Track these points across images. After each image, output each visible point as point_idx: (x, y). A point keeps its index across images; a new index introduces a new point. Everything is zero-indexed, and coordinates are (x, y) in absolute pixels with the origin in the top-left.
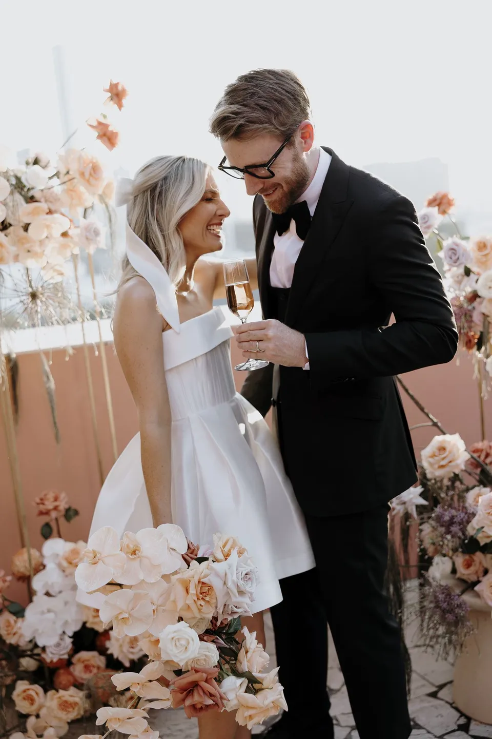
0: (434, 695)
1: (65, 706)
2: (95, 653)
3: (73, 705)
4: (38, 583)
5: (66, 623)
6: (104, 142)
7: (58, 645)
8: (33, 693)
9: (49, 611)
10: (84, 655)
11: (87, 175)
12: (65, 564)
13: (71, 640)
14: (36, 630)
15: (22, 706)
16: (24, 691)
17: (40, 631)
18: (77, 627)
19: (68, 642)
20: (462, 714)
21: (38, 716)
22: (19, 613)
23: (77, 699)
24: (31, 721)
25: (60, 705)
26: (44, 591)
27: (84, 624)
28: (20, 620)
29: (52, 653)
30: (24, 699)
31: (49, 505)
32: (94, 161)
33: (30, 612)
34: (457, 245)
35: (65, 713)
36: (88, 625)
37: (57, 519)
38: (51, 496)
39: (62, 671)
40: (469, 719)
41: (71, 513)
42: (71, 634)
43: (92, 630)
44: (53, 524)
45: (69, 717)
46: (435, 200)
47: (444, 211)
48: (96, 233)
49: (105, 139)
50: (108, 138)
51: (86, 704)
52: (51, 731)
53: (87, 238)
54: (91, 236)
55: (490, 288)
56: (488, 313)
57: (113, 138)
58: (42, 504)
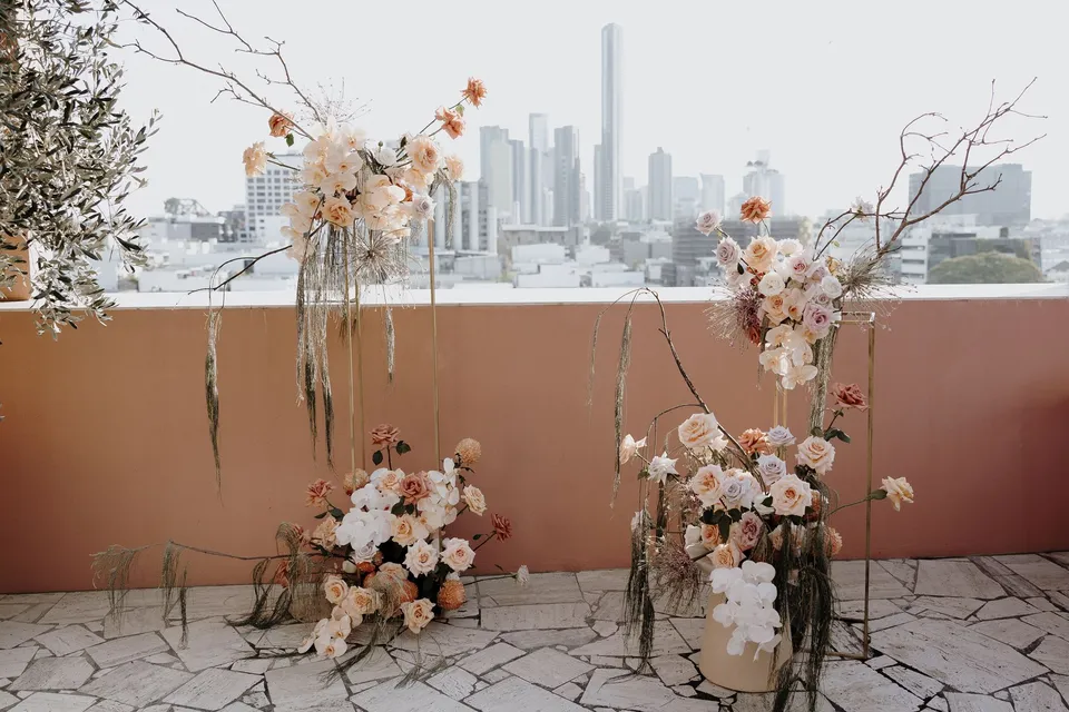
0: (686, 656)
1: (360, 600)
2: (399, 566)
3: (368, 601)
4: (357, 497)
5: (374, 534)
6: (448, 131)
7: (365, 551)
8: (340, 587)
10: (390, 565)
11: (421, 158)
12: (382, 486)
13: (377, 549)
14: (351, 537)
15: (331, 597)
16: (333, 584)
17: (355, 537)
18: (385, 540)
19: (375, 550)
20: (700, 674)
21: (340, 607)
22: (339, 516)
23: (372, 598)
24: (335, 610)
25: (357, 599)
26: (361, 506)
27: (391, 538)
28: (339, 523)
29: (360, 556)
30: (332, 590)
31: (381, 437)
32: (430, 148)
33: (347, 519)
34: (727, 247)
35: (359, 606)
36: (394, 540)
37: (388, 450)
38: (384, 427)
39: (370, 577)
40: (703, 678)
41: (402, 447)
42: (378, 544)
43: (396, 545)
44: (385, 453)
45: (364, 611)
46: (747, 205)
47: (757, 215)
48: (425, 207)
49: (450, 127)
50: (453, 127)
51: (379, 604)
52: (346, 619)
53: (417, 211)
54: (420, 208)
55: (771, 287)
56: (767, 312)
57: (457, 128)
58: (376, 434)
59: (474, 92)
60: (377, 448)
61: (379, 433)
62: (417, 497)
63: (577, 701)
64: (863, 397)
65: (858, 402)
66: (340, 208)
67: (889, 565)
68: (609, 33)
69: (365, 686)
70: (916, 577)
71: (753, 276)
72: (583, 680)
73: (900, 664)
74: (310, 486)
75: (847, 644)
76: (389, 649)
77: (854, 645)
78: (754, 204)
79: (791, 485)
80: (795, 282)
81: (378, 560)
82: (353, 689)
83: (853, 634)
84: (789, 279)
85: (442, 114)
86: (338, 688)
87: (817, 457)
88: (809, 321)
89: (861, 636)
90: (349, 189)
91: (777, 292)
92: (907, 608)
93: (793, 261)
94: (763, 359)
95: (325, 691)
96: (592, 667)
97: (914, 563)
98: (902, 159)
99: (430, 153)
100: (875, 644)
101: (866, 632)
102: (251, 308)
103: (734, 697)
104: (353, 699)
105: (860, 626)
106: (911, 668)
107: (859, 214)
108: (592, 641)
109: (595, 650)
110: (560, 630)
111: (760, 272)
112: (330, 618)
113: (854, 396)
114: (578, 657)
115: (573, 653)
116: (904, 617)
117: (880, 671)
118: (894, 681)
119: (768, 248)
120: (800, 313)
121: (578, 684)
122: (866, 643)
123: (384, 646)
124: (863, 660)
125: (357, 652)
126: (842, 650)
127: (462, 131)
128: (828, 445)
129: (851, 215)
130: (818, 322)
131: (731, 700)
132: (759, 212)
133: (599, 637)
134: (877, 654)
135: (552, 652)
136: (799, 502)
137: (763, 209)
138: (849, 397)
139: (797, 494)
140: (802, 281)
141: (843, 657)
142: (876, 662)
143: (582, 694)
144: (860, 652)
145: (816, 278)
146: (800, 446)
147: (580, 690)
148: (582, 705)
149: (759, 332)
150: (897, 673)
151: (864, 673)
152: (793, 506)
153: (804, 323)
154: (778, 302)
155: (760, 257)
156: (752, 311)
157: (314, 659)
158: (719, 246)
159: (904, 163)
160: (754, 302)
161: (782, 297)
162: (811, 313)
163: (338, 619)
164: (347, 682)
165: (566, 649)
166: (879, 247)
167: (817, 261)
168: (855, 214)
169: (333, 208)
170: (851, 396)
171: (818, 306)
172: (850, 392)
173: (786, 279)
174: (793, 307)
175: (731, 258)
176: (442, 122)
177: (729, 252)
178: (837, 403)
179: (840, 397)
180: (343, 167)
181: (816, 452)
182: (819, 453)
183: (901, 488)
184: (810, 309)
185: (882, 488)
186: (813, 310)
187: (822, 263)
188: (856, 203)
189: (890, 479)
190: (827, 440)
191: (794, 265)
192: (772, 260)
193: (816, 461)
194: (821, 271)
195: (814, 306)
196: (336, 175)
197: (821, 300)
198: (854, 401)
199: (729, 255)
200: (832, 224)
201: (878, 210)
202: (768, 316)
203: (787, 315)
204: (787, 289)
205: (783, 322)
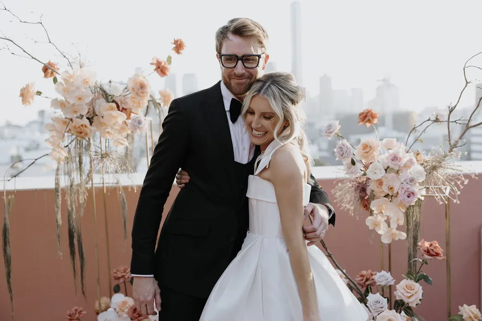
4: (102, 318)
6: (158, 73)
12: (118, 309)
31: (120, 275)
32: (143, 83)
37: (124, 283)
38: (122, 269)
44: (122, 287)
46: (363, 113)
47: (369, 121)
48: (140, 122)
49: (159, 70)
50: (161, 69)
53: (134, 126)
54: (136, 124)
55: (376, 173)
56: (373, 189)
57: (164, 70)
58: (116, 273)
59: (178, 46)
60: (117, 282)
61: (118, 273)
62: (140, 318)
65: (437, 255)
66: (82, 125)
74: (68, 312)
78: (367, 113)
79: (391, 317)
80: (392, 169)
84: (388, 167)
85: (155, 62)
87: (409, 295)
88: (402, 196)
91: (379, 177)
93: (390, 155)
98: (465, 83)
99: (142, 86)
102: (36, 190)
107: (437, 120)
113: (435, 250)
119: (374, 145)
120: (395, 192)
127: (167, 73)
128: (417, 285)
129: (430, 122)
130: (408, 197)
132: (371, 118)
137: (373, 116)
138: (431, 252)
140: (397, 168)
145: (407, 166)
146: (398, 286)
153: (399, 197)
154: (380, 183)
155: (367, 152)
156: (363, 190)
158: (337, 146)
159: (466, 86)
160: (364, 183)
161: (384, 180)
162: (403, 191)
166: (450, 144)
167: (408, 154)
168: (435, 121)
169: (77, 126)
170: (433, 250)
171: (409, 186)
172: (432, 248)
173: (386, 167)
174: (391, 186)
175: (345, 155)
176: (154, 67)
177: (345, 150)
178: (423, 255)
179: (425, 251)
180: (80, 98)
181: (409, 291)
182: (411, 292)
183: (473, 313)
184: (403, 188)
185: (460, 313)
186: (405, 189)
187: (411, 156)
188: (434, 114)
189: (465, 306)
190: (417, 282)
191: (391, 158)
192: (375, 154)
193: (409, 297)
194: (411, 161)
195: (406, 186)
196: (73, 105)
197: (411, 181)
198: (435, 254)
199: (345, 153)
200: (416, 129)
201: (449, 118)
202: (374, 193)
203: (387, 191)
204: (387, 174)
205: (385, 196)
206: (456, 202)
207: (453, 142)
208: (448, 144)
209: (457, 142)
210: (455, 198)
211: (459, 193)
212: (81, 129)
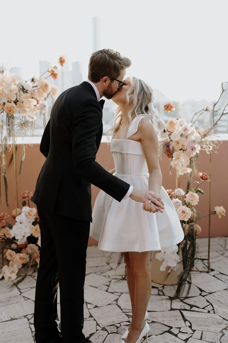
1: (21, 258)
2: (35, 245)
3: (24, 258)
4: (18, 219)
5: (25, 233)
6: (53, 77)
7: (22, 239)
8: (12, 254)
9: (20, 228)
10: (31, 245)
11: (43, 88)
12: (27, 214)
13: (26, 239)
14: (15, 234)
15: (9, 258)
16: (10, 253)
17: (17, 234)
18: (29, 235)
19: (25, 239)
21: (13, 261)
22: (11, 228)
23: (25, 257)
24: (11, 262)
25: (20, 258)
26: (20, 222)
27: (32, 234)
28: (11, 230)
29: (20, 242)
30: (9, 255)
31: (26, 195)
32: (46, 83)
33: (14, 227)
34: (160, 122)
35: (21, 260)
36: (33, 235)
37: (28, 200)
38: (27, 192)
39: (24, 249)
42: (27, 237)
43: (34, 237)
44: (27, 202)
45: (22, 262)
46: (166, 105)
47: (170, 109)
48: (45, 106)
49: (53, 75)
50: (54, 75)
51: (28, 259)
52: (16, 266)
53: (41, 108)
54: (43, 107)
55: (175, 137)
56: (174, 146)
57: (56, 75)
58: (24, 194)
59: (62, 61)
60: (24, 200)
61: (25, 194)
63: (107, 291)
64: (208, 177)
65: (207, 179)
66: (12, 107)
67: (216, 239)
68: (95, 19)
69: (26, 290)
70: (226, 243)
71: (169, 133)
72: (108, 284)
73: (221, 273)
75: (202, 267)
76: (33, 276)
77: (204, 268)
78: (169, 105)
79: (184, 209)
80: (184, 135)
81: (27, 243)
82: (22, 291)
83: (204, 264)
84: (182, 134)
85: (50, 70)
86: (15, 291)
87: (192, 199)
88: (189, 150)
89: (207, 264)
90: (14, 99)
91: (177, 139)
92: (223, 254)
94: (172, 164)
95: (11, 292)
96: (111, 279)
97: (225, 238)
98: (222, 91)
99: (46, 86)
100: (211, 267)
101: (209, 263)
103: (163, 287)
104: (22, 294)
105: (207, 261)
106: (225, 274)
107: (207, 110)
108: (110, 270)
109: (111, 273)
110: (97, 267)
111: (171, 132)
112: (8, 266)
113: (206, 177)
114: (105, 276)
115: (103, 274)
116: (222, 257)
117: (214, 276)
118: (219, 279)
119: (175, 122)
120: (186, 147)
121: (106, 285)
122: (209, 267)
123: (31, 276)
124: (208, 272)
125: (20, 278)
126: (200, 269)
127: (58, 77)
128: (196, 195)
129: (204, 111)
130: (192, 150)
131: (162, 288)
132: (170, 108)
133: (112, 269)
134: (213, 270)
135: (95, 275)
136: (187, 216)
137: (172, 107)
138: (203, 177)
139: (186, 212)
140: (186, 135)
141: (201, 272)
142: (212, 273)
143: (108, 289)
144: (207, 270)
145: (192, 134)
146: (187, 195)
147: (107, 287)
148: (109, 292)
149: (171, 154)
150: (220, 276)
151: (209, 277)
152: (184, 217)
153: (187, 151)
154: (178, 143)
155: (172, 126)
156: (168, 146)
157: (4, 281)
159: (223, 92)
160: (168, 143)
161: (180, 141)
162: (190, 147)
163: (12, 266)
164: (19, 289)
165: (100, 273)
166: (214, 122)
167: (192, 127)
168: (205, 110)
169: (9, 107)
170: (204, 177)
171: (192, 144)
172: (204, 176)
173: (181, 134)
174: (183, 145)
175: (161, 127)
176: (50, 73)
177: (161, 124)
178: (200, 180)
179: (201, 177)
180: (11, 91)
181: (192, 197)
182: (193, 198)
183: (221, 210)
184: (189, 145)
185: (215, 210)
186: (191, 146)
187: (193, 129)
188: (205, 106)
189: (217, 207)
190: (196, 193)
191: (184, 129)
192: (176, 127)
193: (192, 200)
194: (193, 132)
195: (191, 144)
196: (8, 94)
197: (193, 142)
198: (205, 179)
199: (161, 126)
200: (197, 114)
201: (214, 109)
202: (174, 148)
203: (181, 147)
204: (182, 138)
205: (180, 150)
206: (216, 153)
207: (215, 122)
208: (213, 122)
209: (217, 122)
210: (216, 151)
211: (218, 148)
212: (11, 109)
